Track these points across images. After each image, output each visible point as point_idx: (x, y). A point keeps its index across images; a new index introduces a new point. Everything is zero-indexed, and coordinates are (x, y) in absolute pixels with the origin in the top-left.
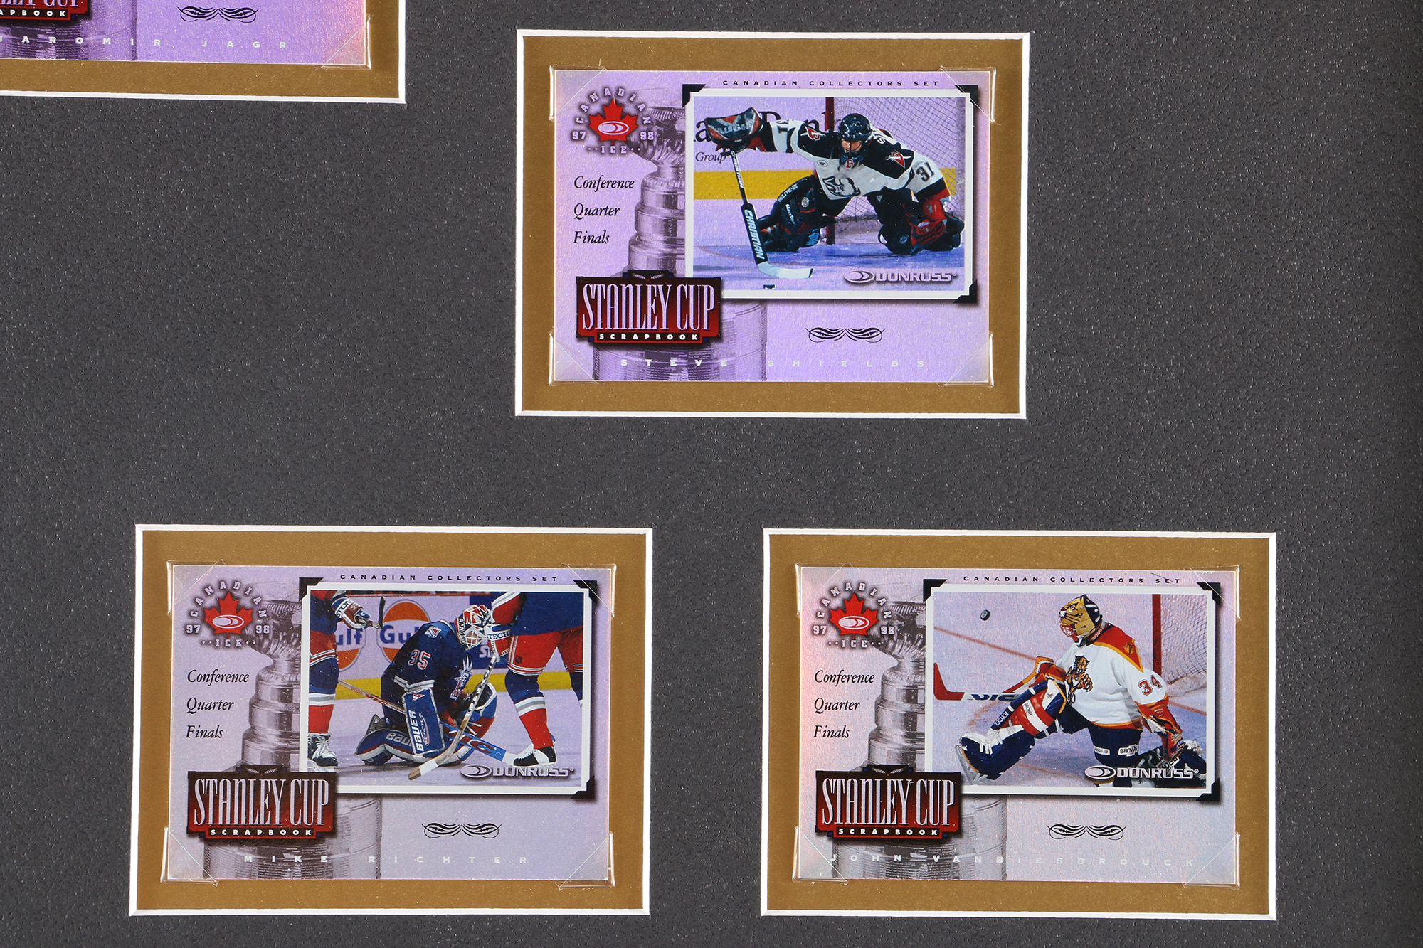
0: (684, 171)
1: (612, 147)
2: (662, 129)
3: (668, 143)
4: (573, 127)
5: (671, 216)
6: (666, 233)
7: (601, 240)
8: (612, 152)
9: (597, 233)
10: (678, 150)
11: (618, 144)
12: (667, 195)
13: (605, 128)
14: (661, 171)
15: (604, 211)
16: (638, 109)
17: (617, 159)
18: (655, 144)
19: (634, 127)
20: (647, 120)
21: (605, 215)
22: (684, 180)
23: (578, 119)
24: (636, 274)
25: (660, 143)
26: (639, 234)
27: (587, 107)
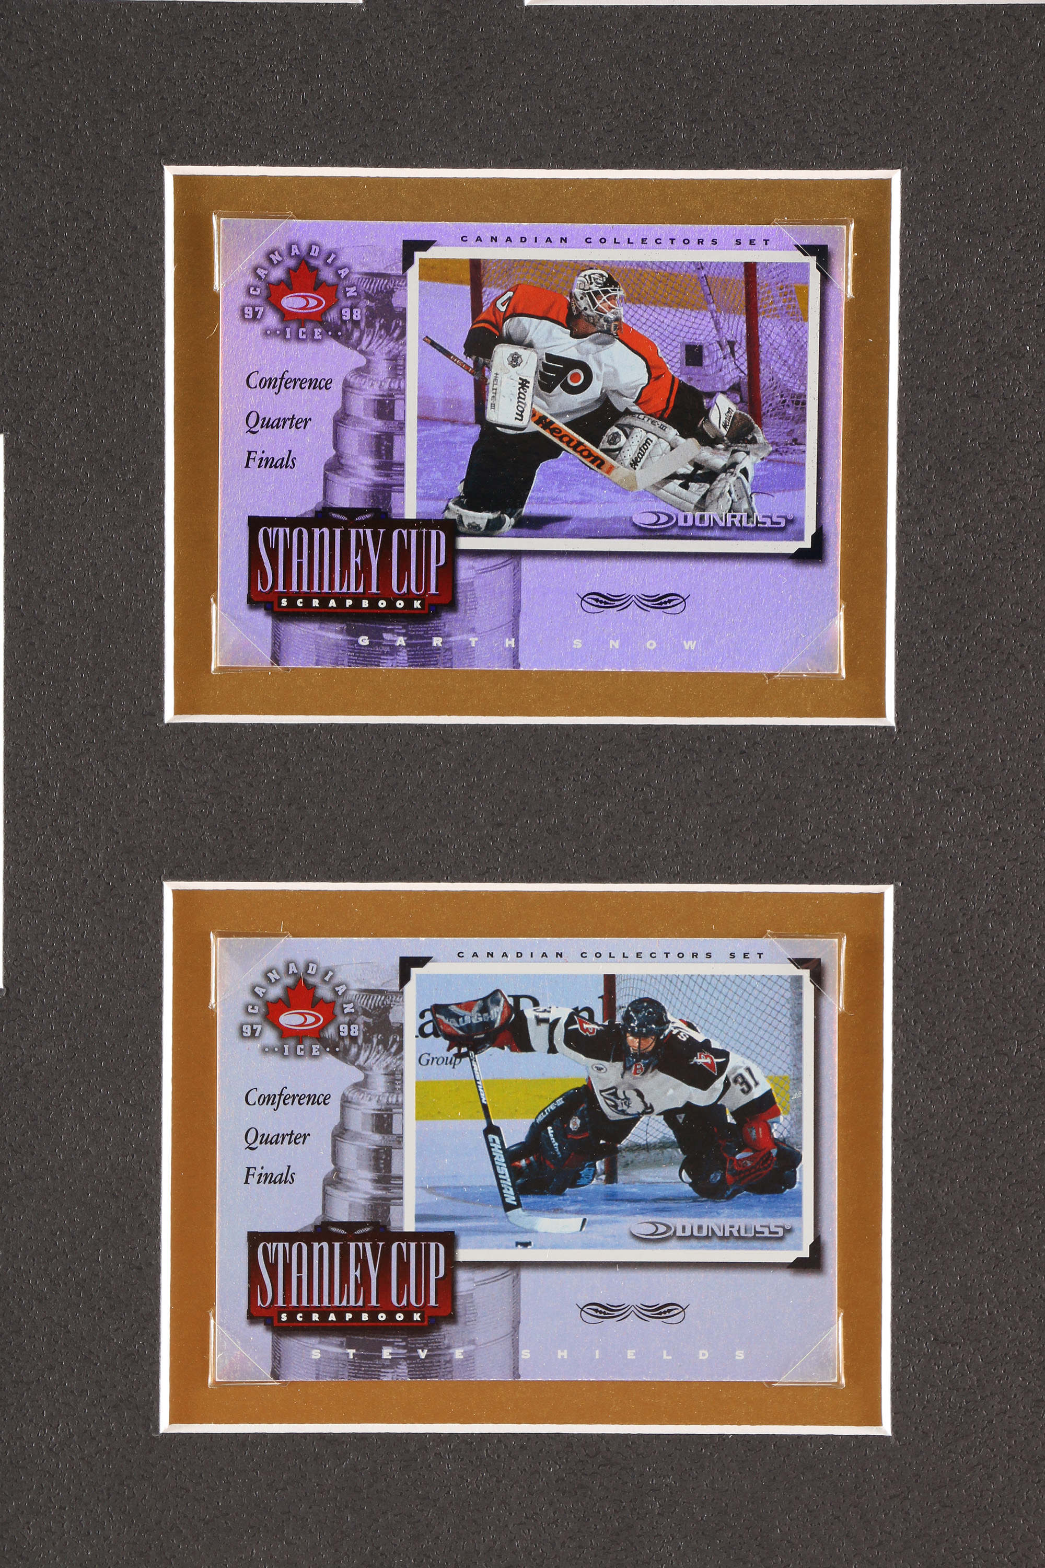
0: (402, 1080)
1: (299, 1047)
2: (371, 1020)
3: (378, 1040)
4: (242, 1018)
5: (383, 1144)
6: (377, 1168)
7: (283, 1178)
8: (299, 1053)
9: (277, 1169)
10: (393, 1050)
11: (307, 1042)
12: (377, 1115)
13: (290, 1019)
14: (369, 1080)
15: (287, 1138)
16: (336, 993)
17: (307, 1063)
18: (360, 1041)
19: (330, 1018)
20: (349, 1008)
21: (289, 1143)
22: (402, 1092)
23: (250, 1007)
24: (333, 1227)
25: (368, 1040)
26: (337, 1170)
27: (264, 991)
